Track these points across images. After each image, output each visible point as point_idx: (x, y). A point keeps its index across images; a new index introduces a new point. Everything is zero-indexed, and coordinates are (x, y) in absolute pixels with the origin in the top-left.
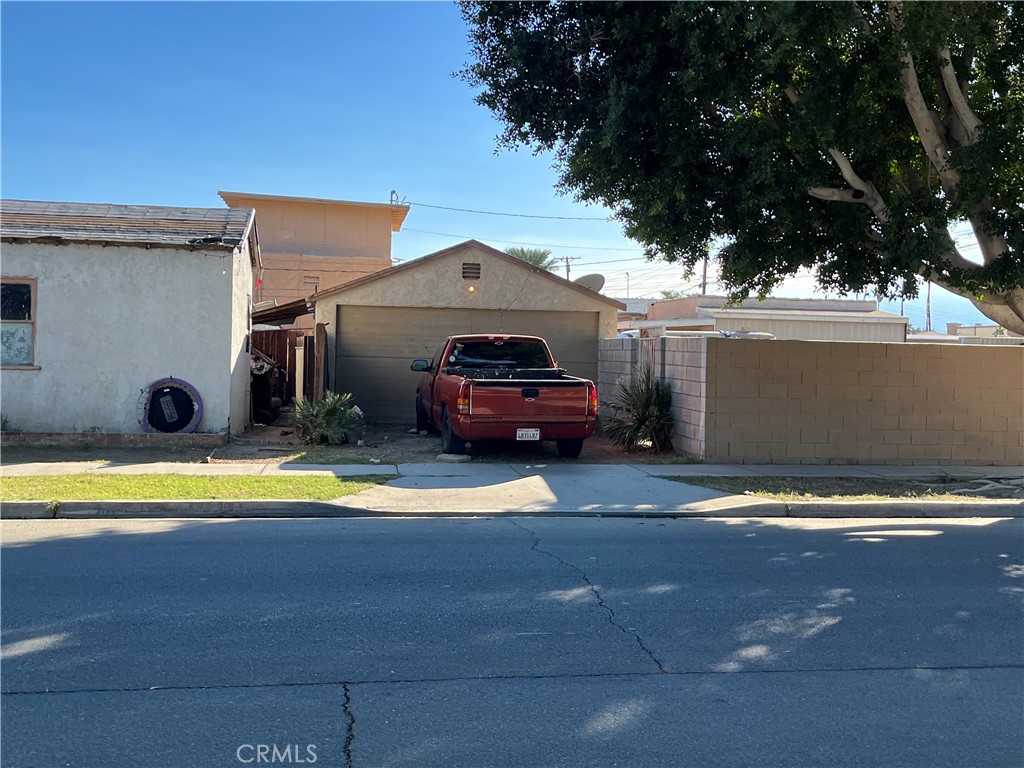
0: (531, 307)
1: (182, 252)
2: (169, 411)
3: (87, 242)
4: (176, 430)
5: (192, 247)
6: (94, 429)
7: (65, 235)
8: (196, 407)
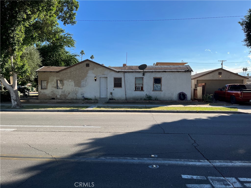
0: (231, 79)
1: (184, 72)
2: (182, 97)
3: (170, 72)
4: (183, 100)
5: (185, 72)
6: (171, 100)
7: (166, 71)
8: (186, 97)
